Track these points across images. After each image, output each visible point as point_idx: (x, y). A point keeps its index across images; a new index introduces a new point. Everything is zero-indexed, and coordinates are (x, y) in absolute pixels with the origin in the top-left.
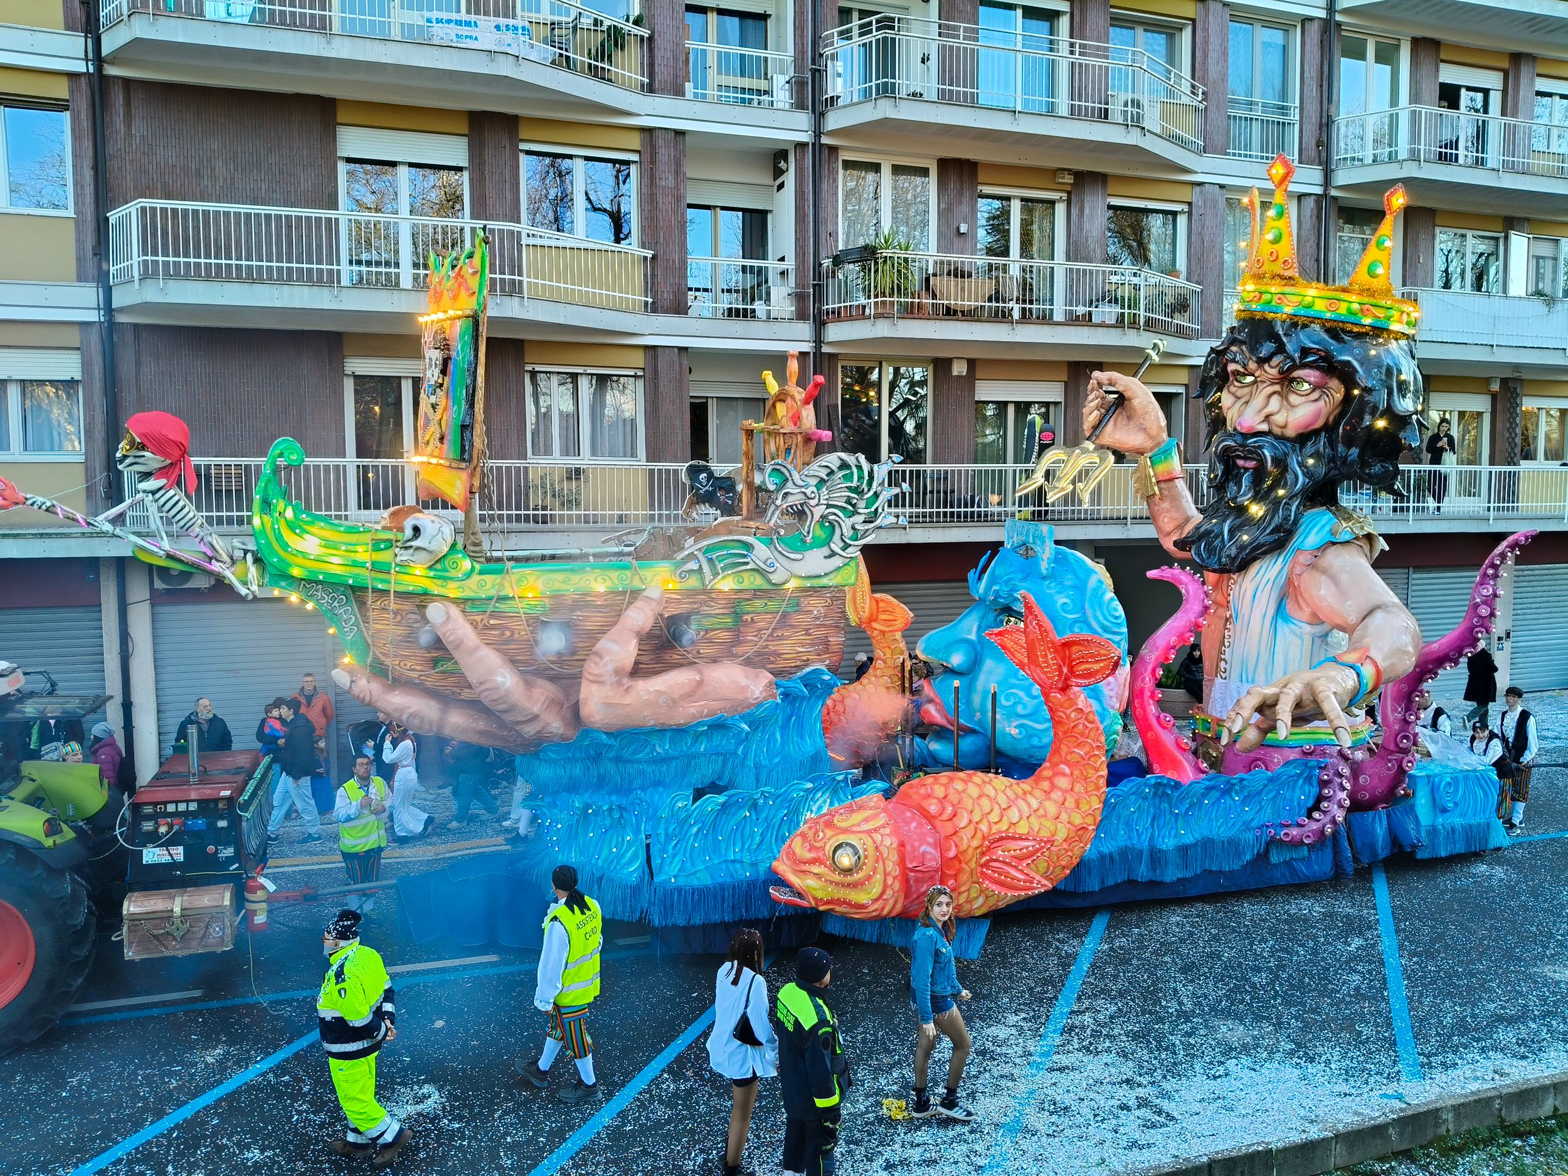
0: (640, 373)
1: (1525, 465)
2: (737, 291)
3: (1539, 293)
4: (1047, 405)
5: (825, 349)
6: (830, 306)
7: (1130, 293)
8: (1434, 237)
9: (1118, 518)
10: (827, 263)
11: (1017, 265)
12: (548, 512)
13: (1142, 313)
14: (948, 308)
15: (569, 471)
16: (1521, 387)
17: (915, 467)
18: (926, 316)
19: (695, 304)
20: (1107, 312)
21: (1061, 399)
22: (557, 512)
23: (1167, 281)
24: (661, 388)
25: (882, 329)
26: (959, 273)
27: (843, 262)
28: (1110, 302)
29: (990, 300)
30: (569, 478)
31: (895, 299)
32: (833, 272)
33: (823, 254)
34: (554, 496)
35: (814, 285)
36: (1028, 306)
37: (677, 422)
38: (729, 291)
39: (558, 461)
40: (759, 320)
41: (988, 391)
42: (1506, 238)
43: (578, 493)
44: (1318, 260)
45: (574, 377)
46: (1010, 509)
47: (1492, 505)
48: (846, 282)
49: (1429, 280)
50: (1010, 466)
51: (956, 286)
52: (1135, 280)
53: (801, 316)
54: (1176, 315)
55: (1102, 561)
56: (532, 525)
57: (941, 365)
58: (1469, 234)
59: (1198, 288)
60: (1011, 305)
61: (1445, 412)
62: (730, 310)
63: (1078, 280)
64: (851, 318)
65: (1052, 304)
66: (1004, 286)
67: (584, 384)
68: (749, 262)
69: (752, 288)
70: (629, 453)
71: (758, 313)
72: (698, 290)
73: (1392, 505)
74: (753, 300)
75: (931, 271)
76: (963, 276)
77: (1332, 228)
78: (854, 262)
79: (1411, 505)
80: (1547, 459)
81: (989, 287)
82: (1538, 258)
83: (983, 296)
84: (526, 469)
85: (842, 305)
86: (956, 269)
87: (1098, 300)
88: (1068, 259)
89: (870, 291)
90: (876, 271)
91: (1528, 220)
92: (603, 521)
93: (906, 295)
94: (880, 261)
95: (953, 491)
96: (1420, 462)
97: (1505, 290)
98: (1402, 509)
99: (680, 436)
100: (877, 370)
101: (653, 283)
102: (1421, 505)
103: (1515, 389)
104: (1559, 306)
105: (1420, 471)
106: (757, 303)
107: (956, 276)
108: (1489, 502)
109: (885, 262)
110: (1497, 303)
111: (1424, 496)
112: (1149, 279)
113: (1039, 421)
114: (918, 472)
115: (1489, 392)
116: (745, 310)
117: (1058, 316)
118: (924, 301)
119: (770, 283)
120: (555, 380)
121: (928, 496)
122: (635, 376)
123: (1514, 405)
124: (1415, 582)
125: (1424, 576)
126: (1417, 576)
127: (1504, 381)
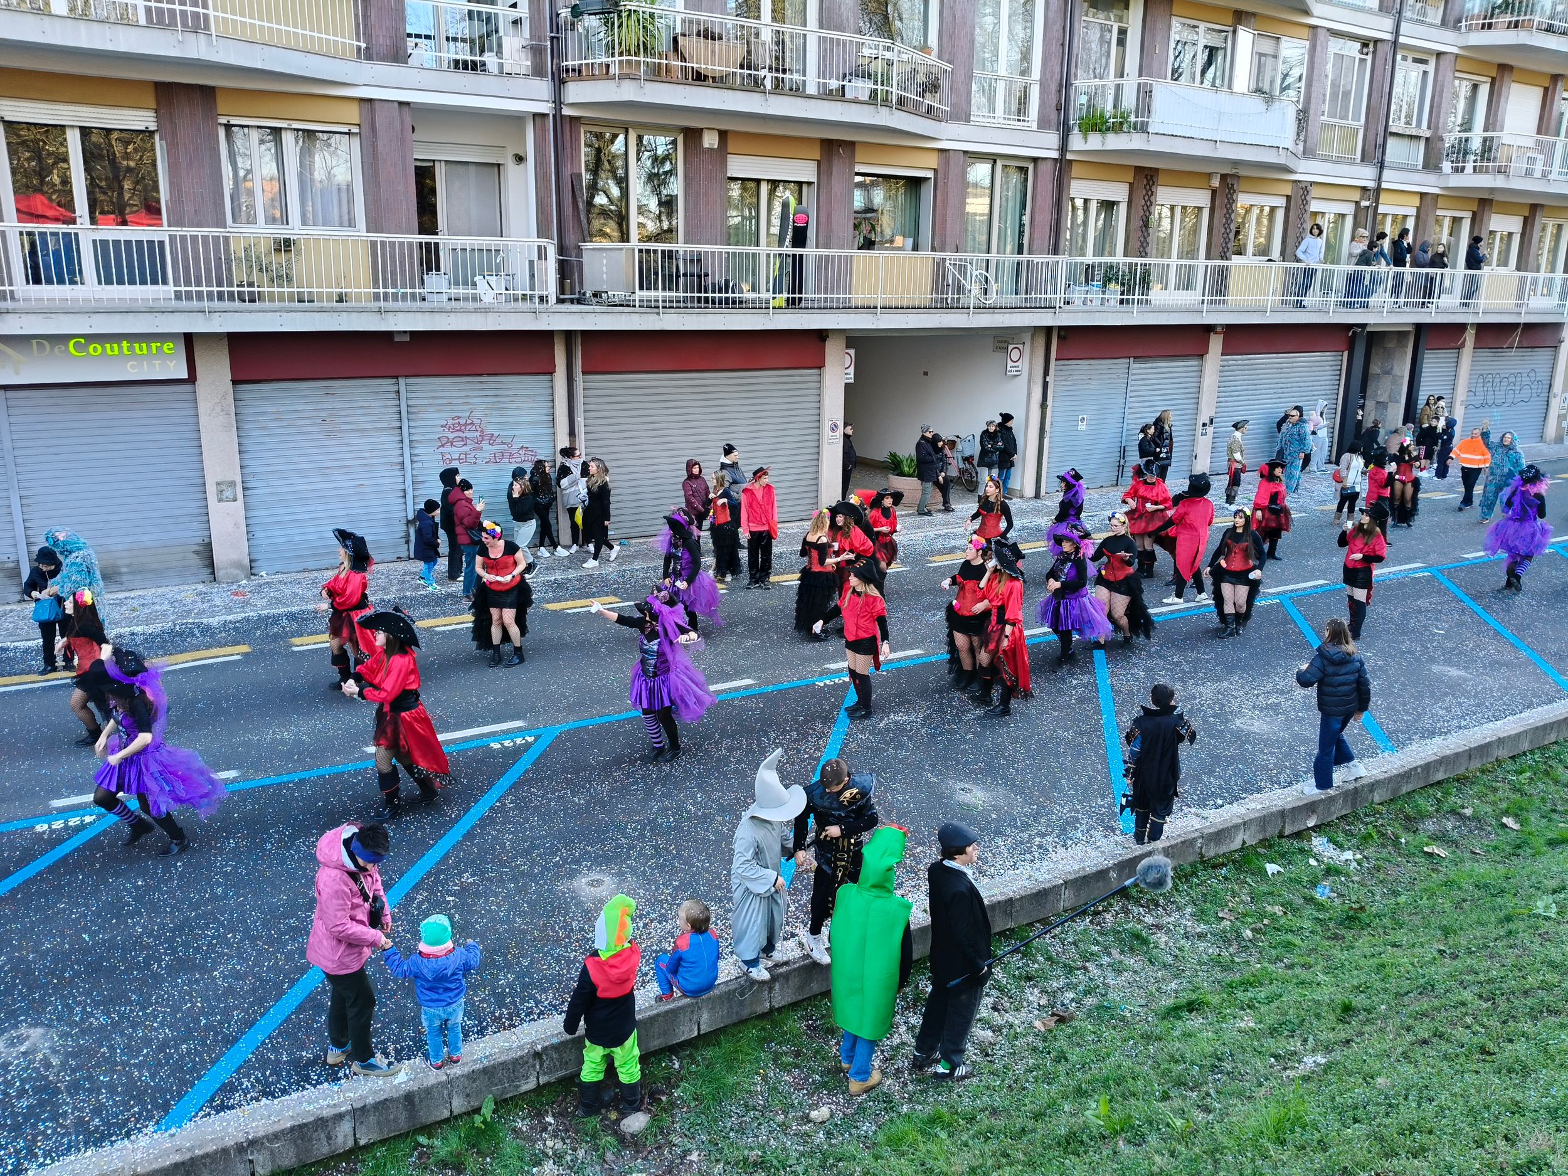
0: (355, 130)
1: (1236, 260)
2: (464, 40)
3: (1259, 90)
4: (800, 184)
5: (566, 111)
6: (570, 63)
7: (883, 68)
8: (1170, 27)
9: (869, 308)
10: (565, 13)
11: (769, 29)
12: (256, 289)
13: (894, 90)
14: (699, 74)
15: (277, 242)
16: (1238, 183)
17: (667, 247)
18: (674, 79)
19: (415, 52)
20: (860, 88)
21: (814, 179)
22: (266, 289)
23: (919, 58)
24: (380, 148)
25: (628, 92)
26: (708, 35)
27: (582, 13)
28: (863, 77)
29: (742, 67)
30: (278, 250)
31: (642, 58)
32: (573, 24)
33: (560, 4)
34: (261, 270)
35: (552, 38)
36: (781, 75)
37: (401, 188)
38: (455, 39)
39: (264, 231)
40: (490, 74)
41: (739, 166)
42: (1235, 32)
43: (289, 267)
44: (1063, 45)
45: (276, 132)
46: (764, 295)
47: (1206, 298)
48: (587, 37)
49: (1163, 72)
50: (763, 249)
51: (706, 48)
52: (888, 55)
53: (538, 71)
54: (927, 94)
55: (852, 352)
56: (237, 304)
57: (692, 135)
58: (1202, 26)
59: (949, 67)
60: (762, 73)
62: (457, 62)
63: (832, 50)
64: (593, 77)
65: (804, 75)
66: (757, 54)
67: (288, 138)
68: (476, 7)
69: (481, 37)
70: (346, 223)
71: (489, 66)
72: (418, 36)
73: (1119, 296)
74: (482, 51)
75: (679, 30)
76: (713, 39)
77: (1077, 11)
78: (595, 14)
80: (1255, 255)
81: (740, 51)
82: (1261, 55)
83: (734, 62)
84: (226, 239)
85: (584, 62)
86: (706, 30)
87: (851, 74)
88: (821, 26)
89: (613, 48)
90: (620, 26)
91: (1254, 15)
92: (321, 300)
93: (653, 55)
94: (624, 14)
95: (706, 275)
96: (1146, 255)
97: (1230, 87)
98: (1128, 300)
99: (404, 203)
100: (621, 137)
101: (365, 26)
102: (1145, 297)
103: (1233, 185)
104: (1276, 105)
105: (1145, 265)
106: (487, 54)
107: (706, 37)
108: (1204, 295)
109: (629, 16)
110: (1223, 96)
111: (1149, 288)
112: (902, 56)
113: (793, 203)
114: (670, 252)
115: (1210, 188)
116: (474, 63)
117: (811, 89)
118: (673, 63)
119: (501, 33)
120: (255, 135)
121: (681, 280)
122: (349, 134)
123: (1231, 202)
124: (1134, 372)
125: (1143, 365)
126: (1137, 365)
127: (1224, 177)
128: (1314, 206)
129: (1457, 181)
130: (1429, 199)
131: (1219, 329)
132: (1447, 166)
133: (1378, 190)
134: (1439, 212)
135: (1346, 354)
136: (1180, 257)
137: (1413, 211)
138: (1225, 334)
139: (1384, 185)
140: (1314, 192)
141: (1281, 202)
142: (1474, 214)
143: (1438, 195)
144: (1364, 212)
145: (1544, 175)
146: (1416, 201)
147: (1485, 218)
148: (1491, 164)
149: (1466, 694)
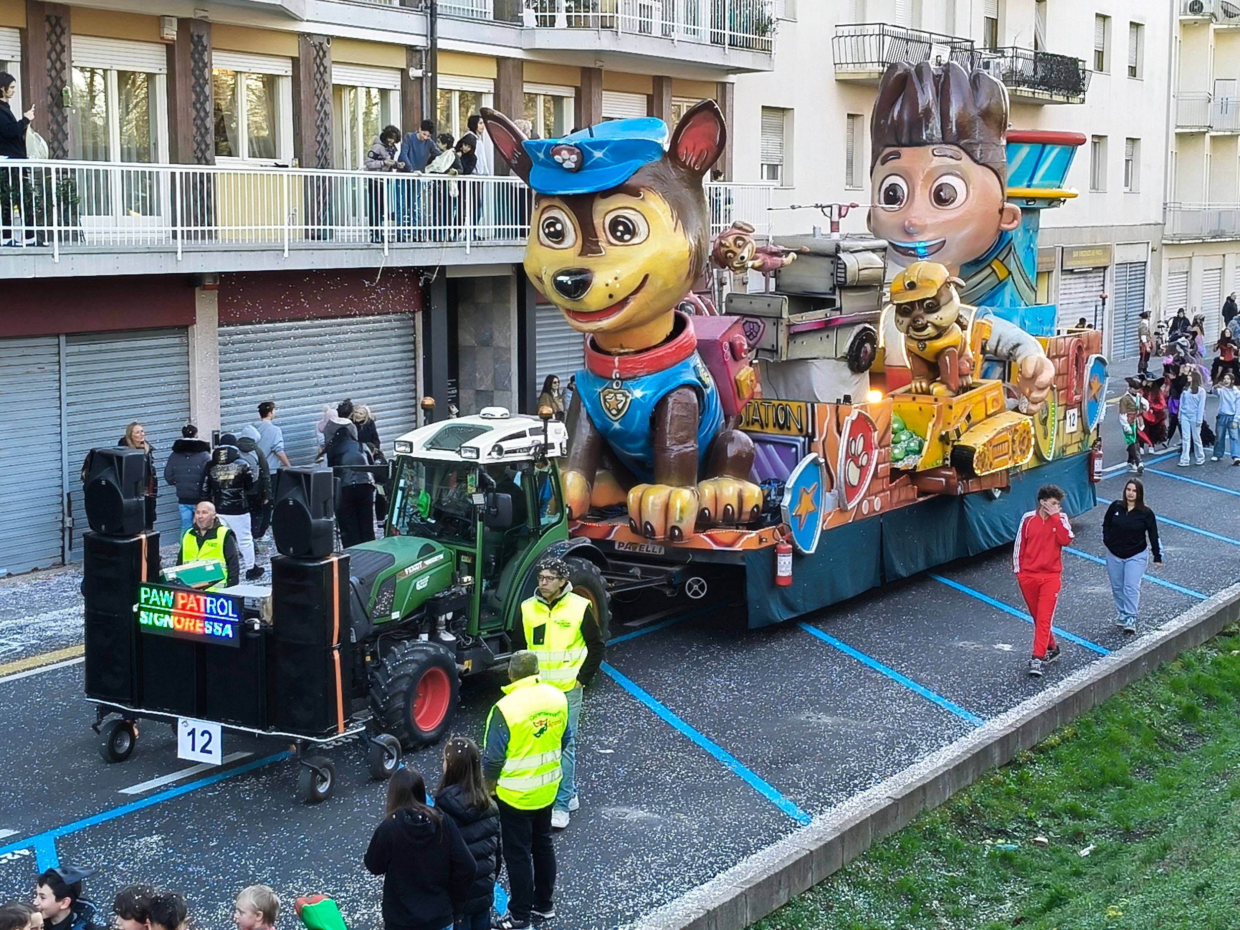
1: (222, 162)
16: (209, 34)
47: (179, 229)
61: (93, 72)
73: (24, 228)
79: (55, 228)
80: (253, 155)
96: (64, 155)
98: (41, 234)
102: (70, 228)
103: (200, 37)
105: (65, 171)
108: (174, 224)
111: (74, 213)
115: (161, 41)
123: (201, 66)
124: (70, 360)
125: (84, 348)
126: (74, 349)
127: (183, 23)
128: (338, 75)
129: (547, 39)
130: (509, 66)
131: (208, 282)
132: (529, 16)
133: (433, 51)
134: (528, 88)
135: (419, 316)
136: (126, 156)
137: (487, 86)
138: (218, 288)
139: (441, 44)
140: (335, 52)
141: (283, 68)
142: (578, 91)
143: (522, 61)
144: (415, 87)
145: (666, 33)
146: (492, 70)
147: (595, 99)
148: (591, 14)
149: (655, 848)
